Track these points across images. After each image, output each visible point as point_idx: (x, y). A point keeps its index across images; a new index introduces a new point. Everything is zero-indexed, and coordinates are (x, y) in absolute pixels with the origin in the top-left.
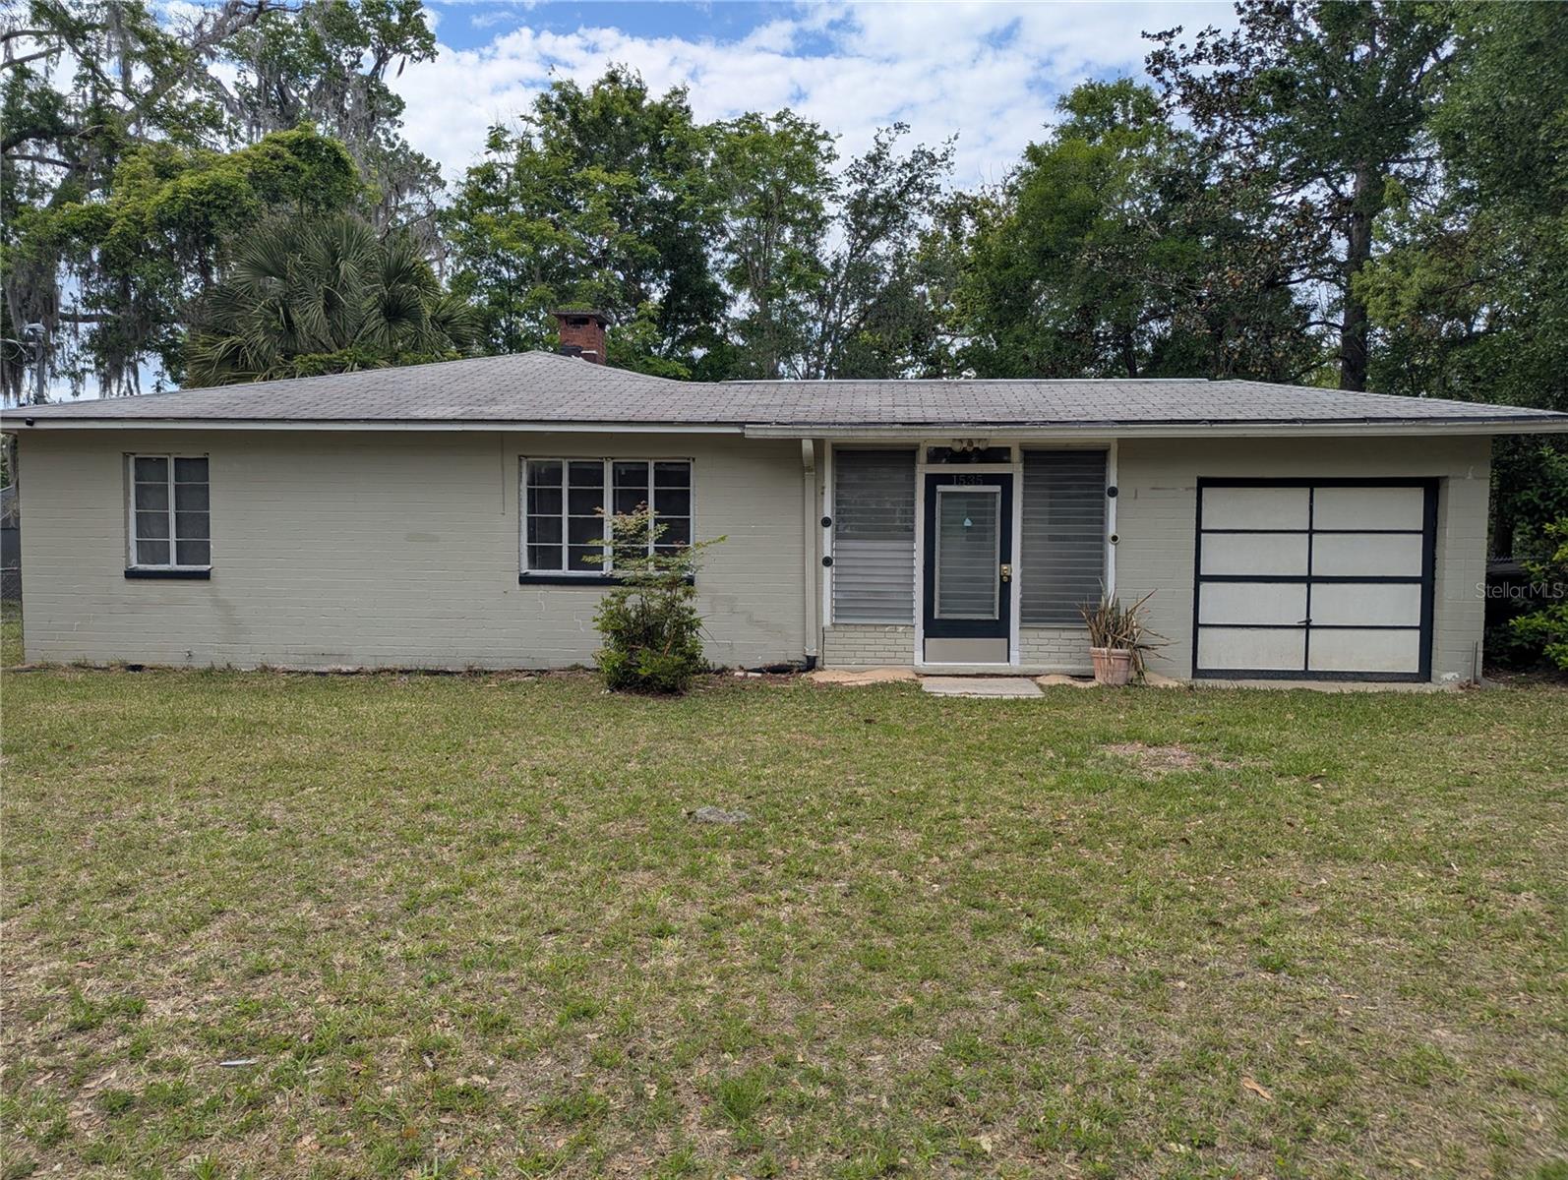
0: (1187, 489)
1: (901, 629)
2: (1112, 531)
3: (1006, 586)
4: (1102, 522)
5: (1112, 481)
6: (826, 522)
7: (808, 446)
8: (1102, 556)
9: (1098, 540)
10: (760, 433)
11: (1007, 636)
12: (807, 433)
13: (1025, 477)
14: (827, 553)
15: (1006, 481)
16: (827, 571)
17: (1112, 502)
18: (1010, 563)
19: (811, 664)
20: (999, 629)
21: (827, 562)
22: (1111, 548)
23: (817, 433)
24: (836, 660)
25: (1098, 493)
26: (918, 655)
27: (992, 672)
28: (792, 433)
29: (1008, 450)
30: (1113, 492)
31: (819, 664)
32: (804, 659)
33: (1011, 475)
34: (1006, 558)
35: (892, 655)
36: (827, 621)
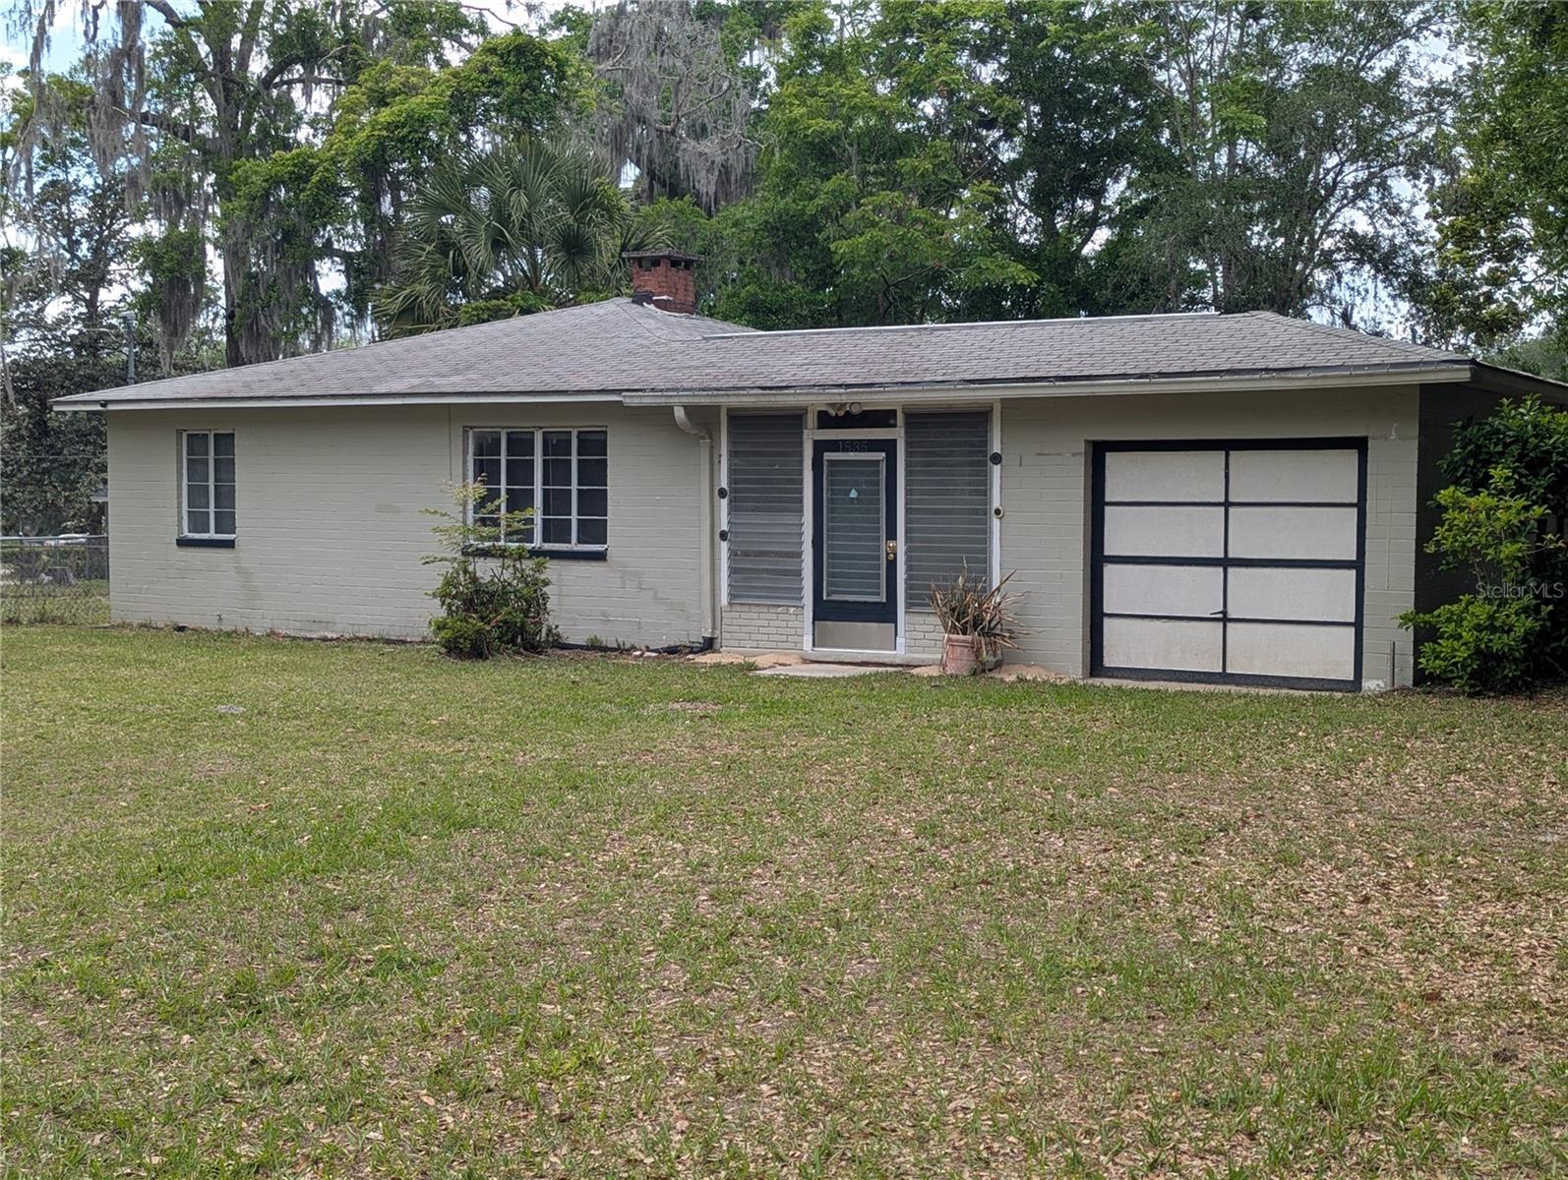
0: (1074, 455)
1: (792, 610)
2: (996, 504)
3: (892, 565)
4: (984, 493)
5: (997, 448)
6: (722, 493)
7: (679, 413)
8: (986, 532)
9: (980, 513)
10: (636, 400)
11: (895, 621)
12: (676, 400)
13: (908, 443)
14: (725, 527)
15: (889, 447)
16: (724, 545)
17: (997, 469)
18: (895, 539)
19: (709, 645)
20: (885, 613)
21: (723, 536)
22: (996, 523)
23: (685, 400)
24: (732, 643)
25: (981, 460)
26: (808, 639)
27: (876, 660)
28: (663, 400)
29: (893, 413)
30: (997, 459)
31: (717, 645)
32: (702, 641)
33: (895, 440)
34: (892, 535)
35: (784, 638)
36: (724, 600)
